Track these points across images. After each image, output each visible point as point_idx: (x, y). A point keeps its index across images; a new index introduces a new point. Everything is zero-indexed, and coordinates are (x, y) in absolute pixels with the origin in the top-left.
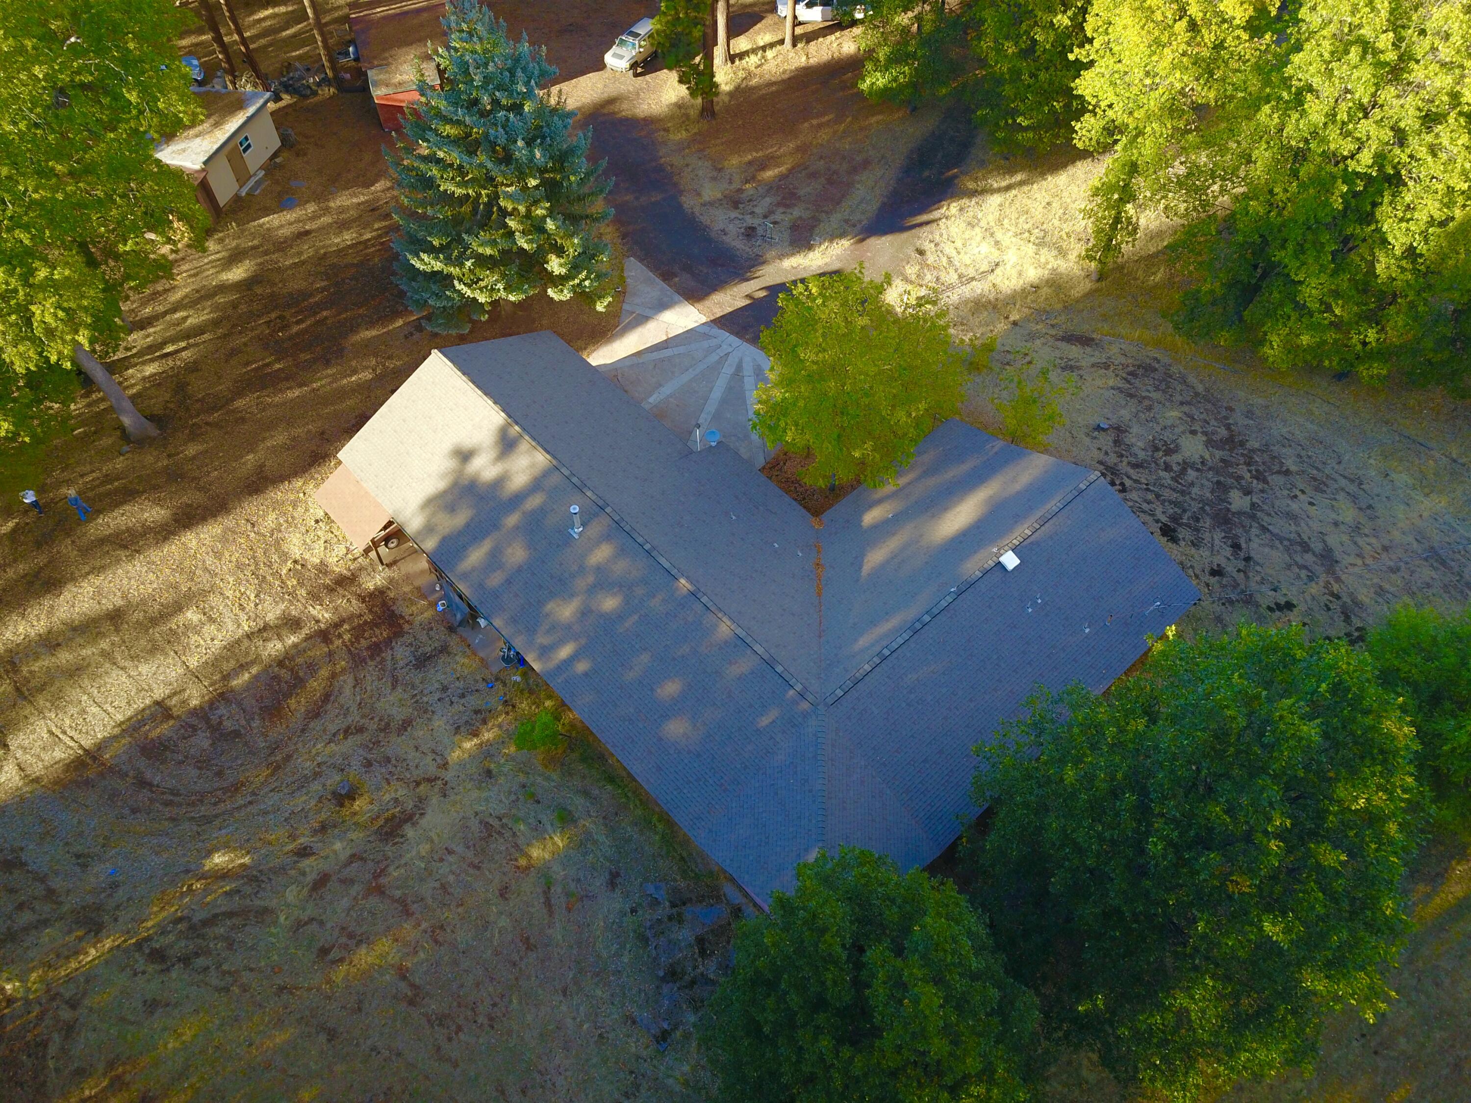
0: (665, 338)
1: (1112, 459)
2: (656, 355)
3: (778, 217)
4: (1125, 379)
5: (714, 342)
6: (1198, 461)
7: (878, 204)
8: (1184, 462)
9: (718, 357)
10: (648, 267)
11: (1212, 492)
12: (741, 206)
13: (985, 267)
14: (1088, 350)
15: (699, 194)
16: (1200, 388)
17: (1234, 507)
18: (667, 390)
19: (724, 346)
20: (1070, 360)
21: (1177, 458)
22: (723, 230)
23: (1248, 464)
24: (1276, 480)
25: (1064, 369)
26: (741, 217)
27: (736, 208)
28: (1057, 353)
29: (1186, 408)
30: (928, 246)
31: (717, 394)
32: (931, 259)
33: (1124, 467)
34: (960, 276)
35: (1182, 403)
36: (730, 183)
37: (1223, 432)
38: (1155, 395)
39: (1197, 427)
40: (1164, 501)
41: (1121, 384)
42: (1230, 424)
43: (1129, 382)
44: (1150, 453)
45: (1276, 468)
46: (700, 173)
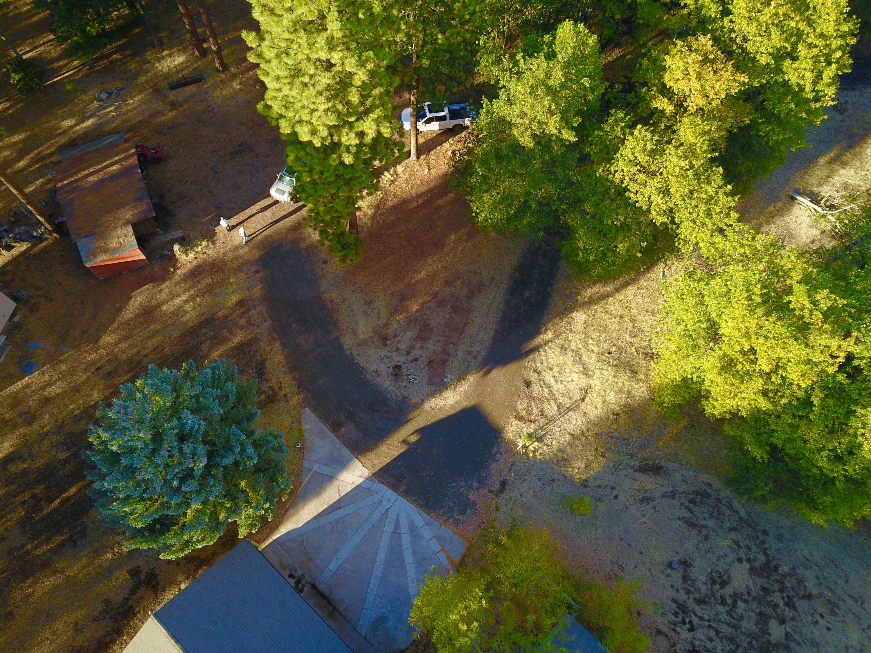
0: (338, 497)
1: (682, 596)
2: (331, 517)
3: (417, 353)
4: (688, 508)
5: (376, 498)
6: (745, 591)
7: (492, 332)
8: (735, 594)
9: (380, 514)
10: (320, 418)
11: (757, 624)
12: (388, 342)
13: (577, 396)
14: (659, 479)
15: (355, 333)
16: (743, 514)
17: (774, 639)
18: (343, 555)
19: (385, 502)
20: (646, 491)
21: (729, 590)
22: (376, 371)
23: (781, 591)
24: (802, 605)
25: (641, 501)
26: (389, 354)
27: (385, 345)
28: (636, 485)
29: (733, 535)
30: (533, 377)
31: (381, 556)
32: (536, 389)
33: (691, 604)
34: (559, 407)
35: (730, 530)
36: (378, 317)
37: (762, 558)
38: (710, 523)
39: (742, 555)
40: (722, 637)
41: (685, 513)
42: (766, 549)
43: (690, 510)
44: (710, 587)
45: (802, 593)
46: (354, 307)
